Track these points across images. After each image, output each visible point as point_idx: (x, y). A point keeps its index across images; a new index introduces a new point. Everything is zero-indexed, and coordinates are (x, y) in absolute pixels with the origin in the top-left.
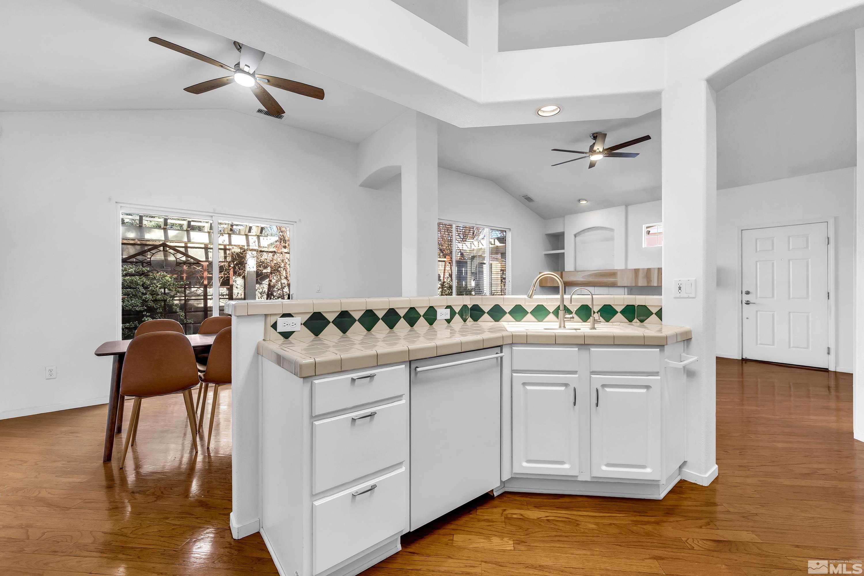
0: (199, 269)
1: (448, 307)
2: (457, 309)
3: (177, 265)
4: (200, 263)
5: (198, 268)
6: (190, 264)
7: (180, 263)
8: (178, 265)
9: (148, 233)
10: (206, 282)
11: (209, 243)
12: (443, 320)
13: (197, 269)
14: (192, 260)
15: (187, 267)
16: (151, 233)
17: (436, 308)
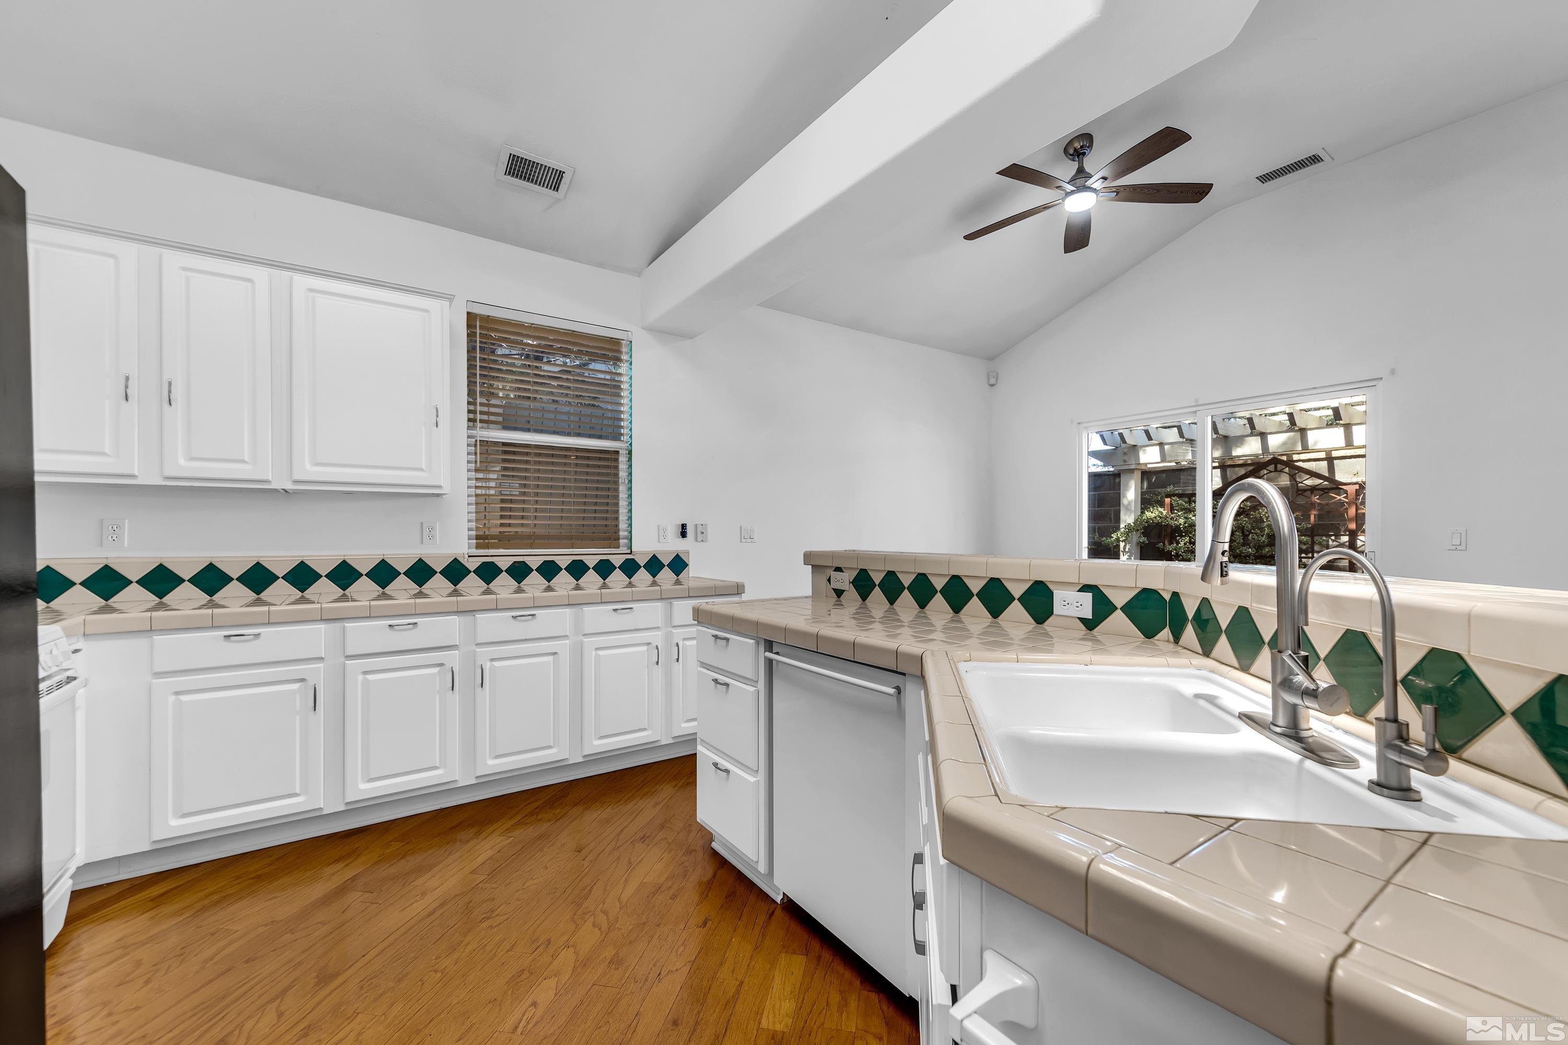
0: (1340, 500)
1: (1085, 588)
2: (1120, 599)
3: (1299, 494)
4: (1340, 487)
5: (1339, 498)
6: (1323, 491)
7: (1305, 490)
8: (1301, 494)
9: (1240, 447)
10: (1353, 526)
11: (1344, 446)
12: (1076, 617)
13: (1337, 499)
14: (1326, 483)
15: (1318, 497)
16: (1242, 446)
17: (1051, 587)
